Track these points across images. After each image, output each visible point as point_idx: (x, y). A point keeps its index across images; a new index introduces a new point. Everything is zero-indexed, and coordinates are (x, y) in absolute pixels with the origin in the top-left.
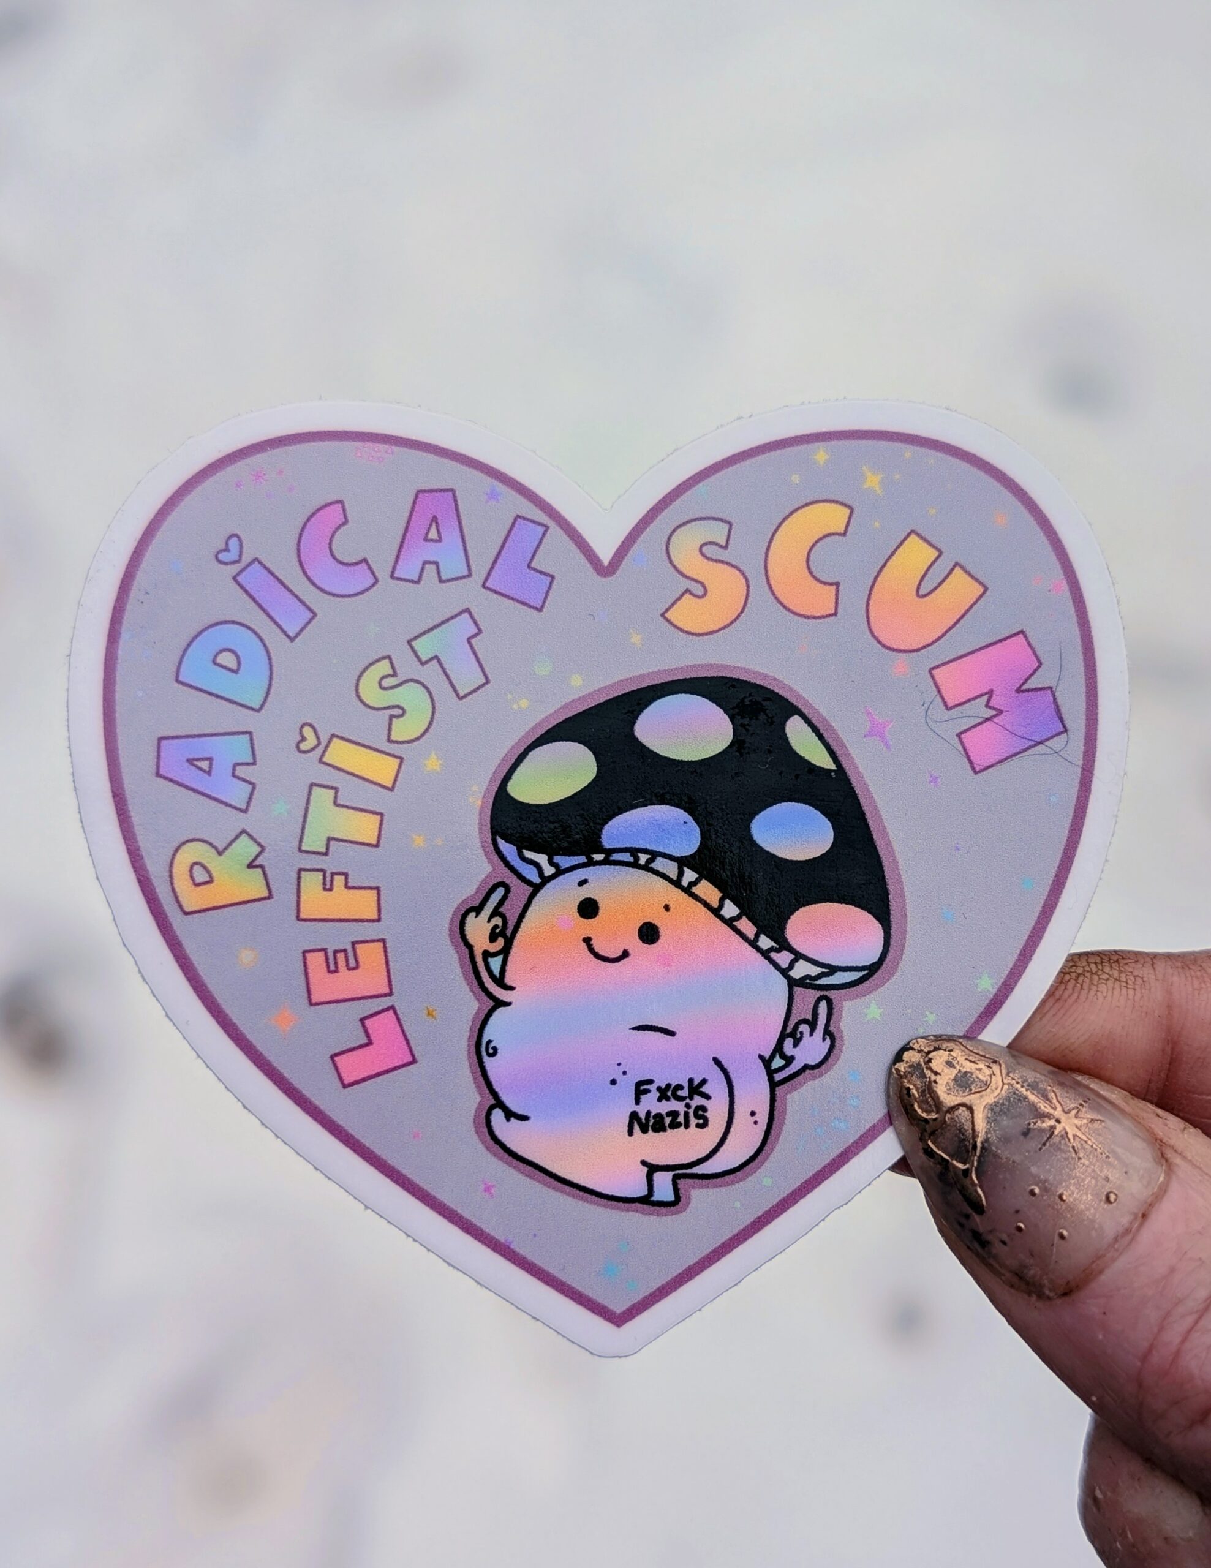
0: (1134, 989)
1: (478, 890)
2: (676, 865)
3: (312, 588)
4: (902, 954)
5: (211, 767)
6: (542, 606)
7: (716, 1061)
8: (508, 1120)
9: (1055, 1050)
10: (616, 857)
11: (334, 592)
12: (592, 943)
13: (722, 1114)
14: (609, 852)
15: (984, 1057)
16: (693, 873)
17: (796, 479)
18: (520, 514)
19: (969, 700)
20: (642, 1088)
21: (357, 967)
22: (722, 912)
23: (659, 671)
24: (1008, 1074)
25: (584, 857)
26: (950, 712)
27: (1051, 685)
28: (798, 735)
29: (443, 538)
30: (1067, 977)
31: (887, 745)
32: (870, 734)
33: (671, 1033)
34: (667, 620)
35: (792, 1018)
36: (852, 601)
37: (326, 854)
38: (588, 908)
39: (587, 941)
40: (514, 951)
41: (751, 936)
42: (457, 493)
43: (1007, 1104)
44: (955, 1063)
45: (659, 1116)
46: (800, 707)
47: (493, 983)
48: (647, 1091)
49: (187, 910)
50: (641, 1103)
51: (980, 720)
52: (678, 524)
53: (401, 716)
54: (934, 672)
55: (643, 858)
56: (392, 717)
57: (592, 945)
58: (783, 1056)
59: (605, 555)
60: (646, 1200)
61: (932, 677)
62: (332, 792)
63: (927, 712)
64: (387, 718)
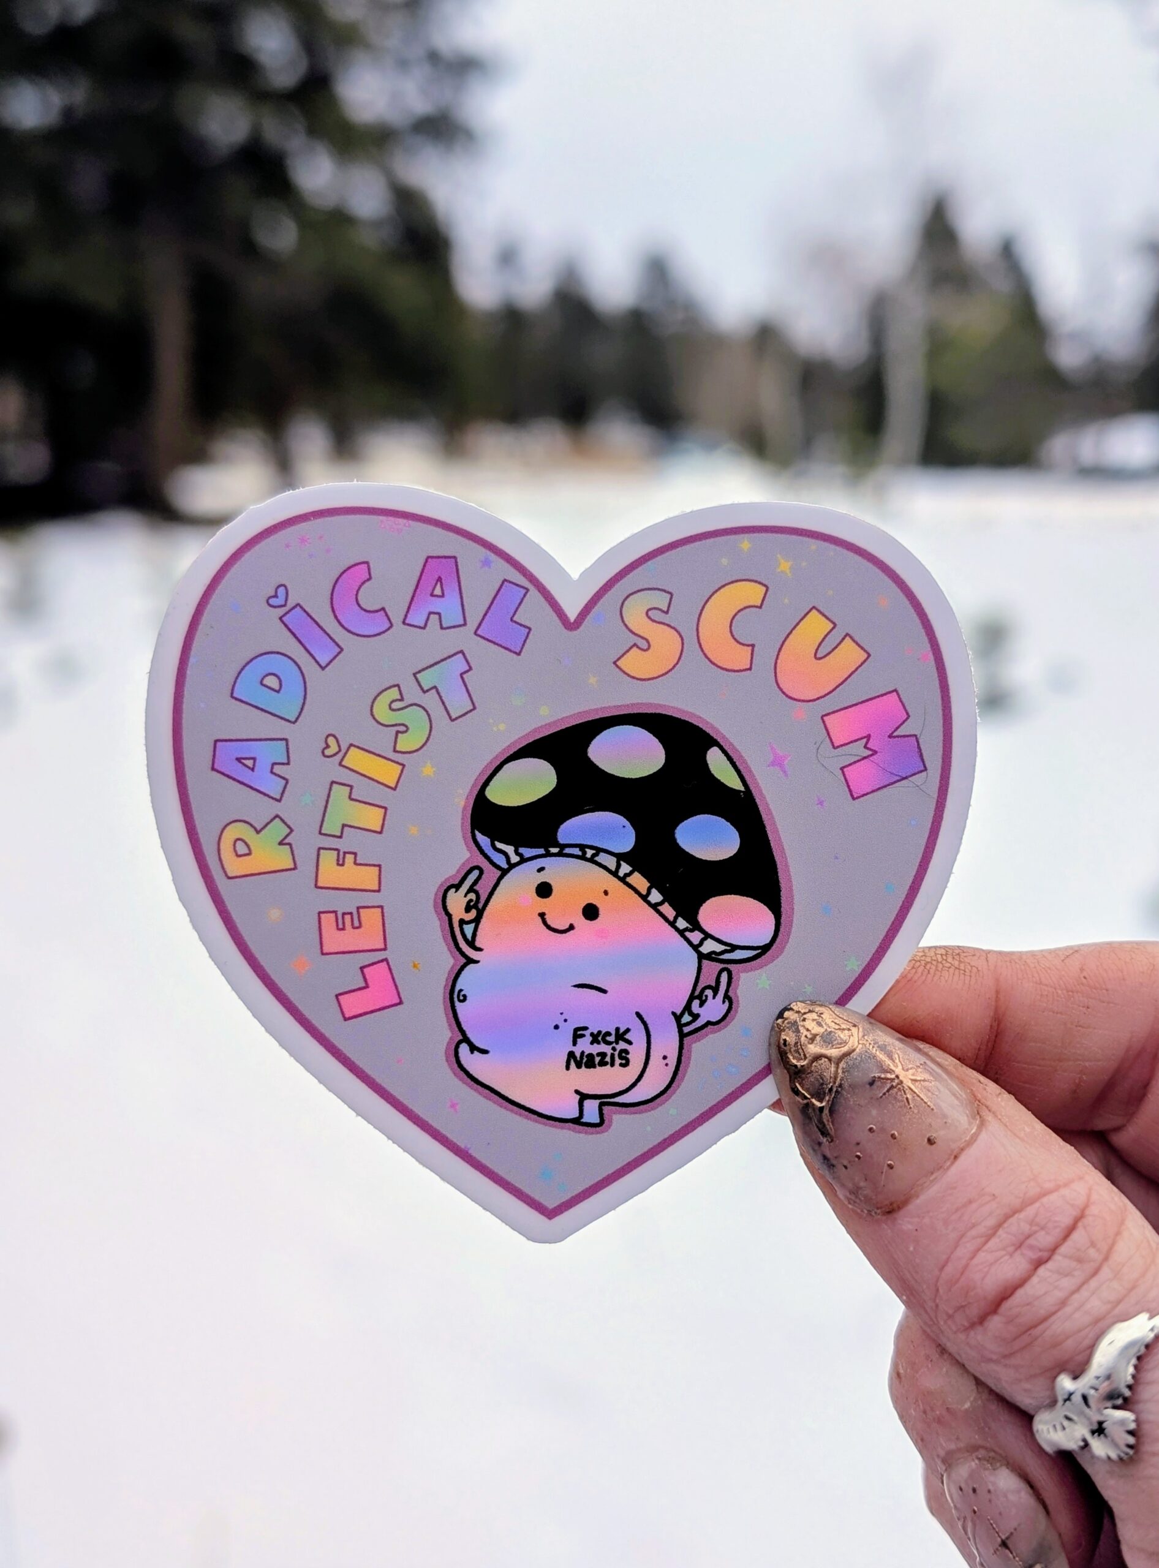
0: (970, 976)
1: (458, 871)
2: (615, 859)
3: (341, 629)
4: (788, 939)
5: (254, 765)
6: (520, 652)
7: (638, 1015)
8: (472, 1052)
9: (905, 1019)
10: (567, 851)
11: (358, 632)
12: (546, 917)
13: (640, 1056)
14: (563, 847)
15: (847, 1021)
16: (628, 866)
17: (724, 561)
18: (507, 579)
19: (851, 742)
20: (579, 1033)
21: (360, 927)
22: (649, 899)
23: (609, 706)
24: (863, 1036)
25: (543, 850)
26: (836, 751)
27: (916, 733)
28: (715, 761)
29: (445, 594)
30: (918, 964)
31: (785, 772)
32: (773, 764)
33: (604, 991)
34: (618, 667)
35: (699, 984)
36: (763, 659)
37: (340, 837)
38: (544, 890)
39: (542, 915)
40: (483, 921)
41: (671, 918)
42: (458, 560)
43: (860, 1059)
44: (823, 1024)
45: (591, 1056)
46: (719, 740)
47: (466, 945)
48: (583, 1036)
49: (230, 875)
50: (577, 1045)
51: (859, 758)
52: (631, 592)
53: (406, 732)
54: (825, 718)
55: (589, 853)
56: (398, 732)
57: (545, 919)
58: (691, 1014)
59: (572, 614)
60: (577, 1121)
61: (824, 722)
62: (348, 789)
63: (818, 749)
64: (394, 733)
